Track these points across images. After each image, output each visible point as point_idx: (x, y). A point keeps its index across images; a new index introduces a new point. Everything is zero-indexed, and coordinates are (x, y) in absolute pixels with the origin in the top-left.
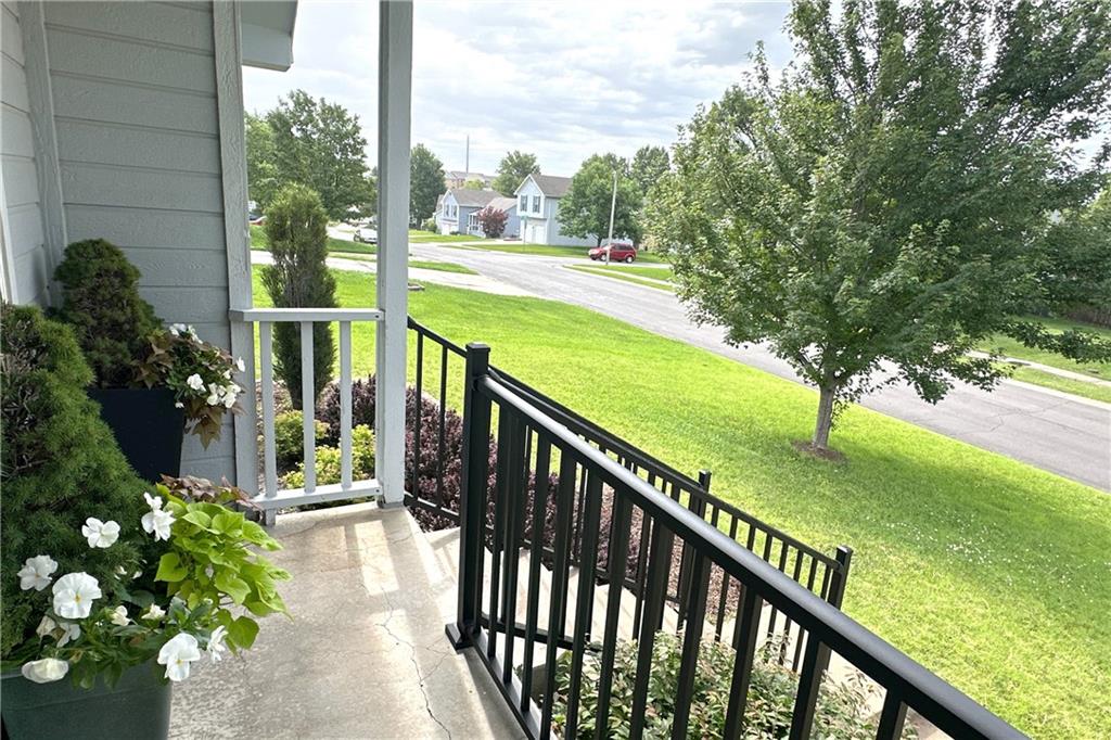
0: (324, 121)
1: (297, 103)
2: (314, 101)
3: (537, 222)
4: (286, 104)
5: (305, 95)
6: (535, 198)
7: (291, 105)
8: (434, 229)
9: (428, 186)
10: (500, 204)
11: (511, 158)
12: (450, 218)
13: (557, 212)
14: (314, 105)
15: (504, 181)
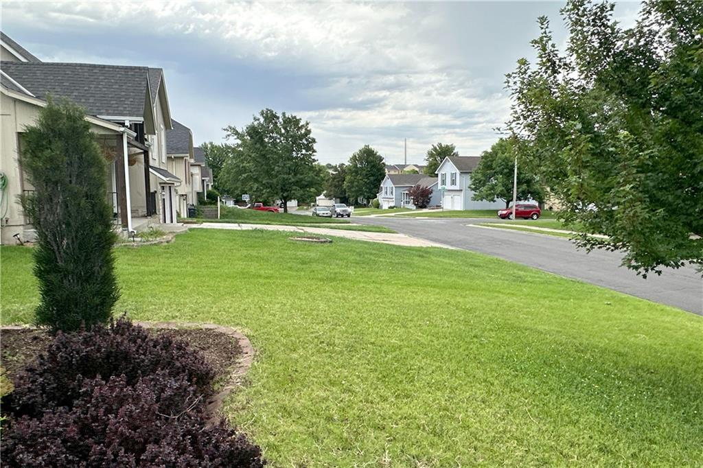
0: (285, 129)
1: (266, 118)
2: (278, 115)
3: (454, 193)
4: (258, 120)
5: (272, 112)
6: (452, 174)
7: (262, 120)
8: (378, 206)
9: (373, 175)
10: (425, 183)
11: (435, 149)
12: (388, 196)
13: (470, 182)
14: (278, 118)
15: (431, 166)
